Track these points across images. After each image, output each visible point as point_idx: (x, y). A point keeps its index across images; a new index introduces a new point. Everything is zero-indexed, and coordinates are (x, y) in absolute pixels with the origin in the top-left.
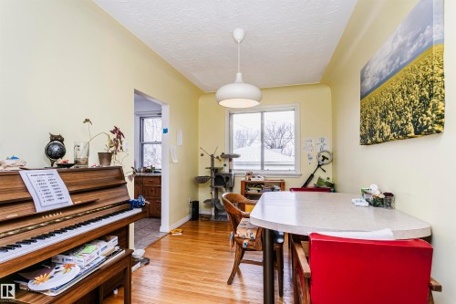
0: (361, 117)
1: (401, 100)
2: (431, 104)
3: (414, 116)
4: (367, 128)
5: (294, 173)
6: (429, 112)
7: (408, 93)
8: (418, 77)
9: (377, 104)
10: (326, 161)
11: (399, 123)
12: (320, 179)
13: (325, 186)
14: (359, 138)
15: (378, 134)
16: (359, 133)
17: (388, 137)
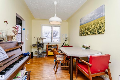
0: (80, 30)
1: (94, 27)
2: (102, 28)
3: (98, 30)
4: (82, 32)
5: (59, 43)
6: (102, 29)
7: (96, 25)
8: (99, 22)
9: (85, 27)
10: (67, 40)
11: (93, 31)
12: (66, 44)
13: (67, 46)
14: (79, 34)
15: (86, 33)
16: (79, 33)
17: (89, 34)
